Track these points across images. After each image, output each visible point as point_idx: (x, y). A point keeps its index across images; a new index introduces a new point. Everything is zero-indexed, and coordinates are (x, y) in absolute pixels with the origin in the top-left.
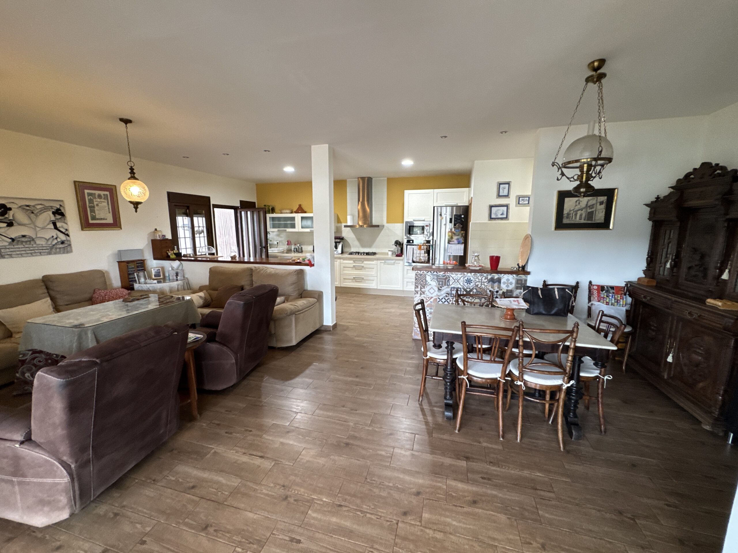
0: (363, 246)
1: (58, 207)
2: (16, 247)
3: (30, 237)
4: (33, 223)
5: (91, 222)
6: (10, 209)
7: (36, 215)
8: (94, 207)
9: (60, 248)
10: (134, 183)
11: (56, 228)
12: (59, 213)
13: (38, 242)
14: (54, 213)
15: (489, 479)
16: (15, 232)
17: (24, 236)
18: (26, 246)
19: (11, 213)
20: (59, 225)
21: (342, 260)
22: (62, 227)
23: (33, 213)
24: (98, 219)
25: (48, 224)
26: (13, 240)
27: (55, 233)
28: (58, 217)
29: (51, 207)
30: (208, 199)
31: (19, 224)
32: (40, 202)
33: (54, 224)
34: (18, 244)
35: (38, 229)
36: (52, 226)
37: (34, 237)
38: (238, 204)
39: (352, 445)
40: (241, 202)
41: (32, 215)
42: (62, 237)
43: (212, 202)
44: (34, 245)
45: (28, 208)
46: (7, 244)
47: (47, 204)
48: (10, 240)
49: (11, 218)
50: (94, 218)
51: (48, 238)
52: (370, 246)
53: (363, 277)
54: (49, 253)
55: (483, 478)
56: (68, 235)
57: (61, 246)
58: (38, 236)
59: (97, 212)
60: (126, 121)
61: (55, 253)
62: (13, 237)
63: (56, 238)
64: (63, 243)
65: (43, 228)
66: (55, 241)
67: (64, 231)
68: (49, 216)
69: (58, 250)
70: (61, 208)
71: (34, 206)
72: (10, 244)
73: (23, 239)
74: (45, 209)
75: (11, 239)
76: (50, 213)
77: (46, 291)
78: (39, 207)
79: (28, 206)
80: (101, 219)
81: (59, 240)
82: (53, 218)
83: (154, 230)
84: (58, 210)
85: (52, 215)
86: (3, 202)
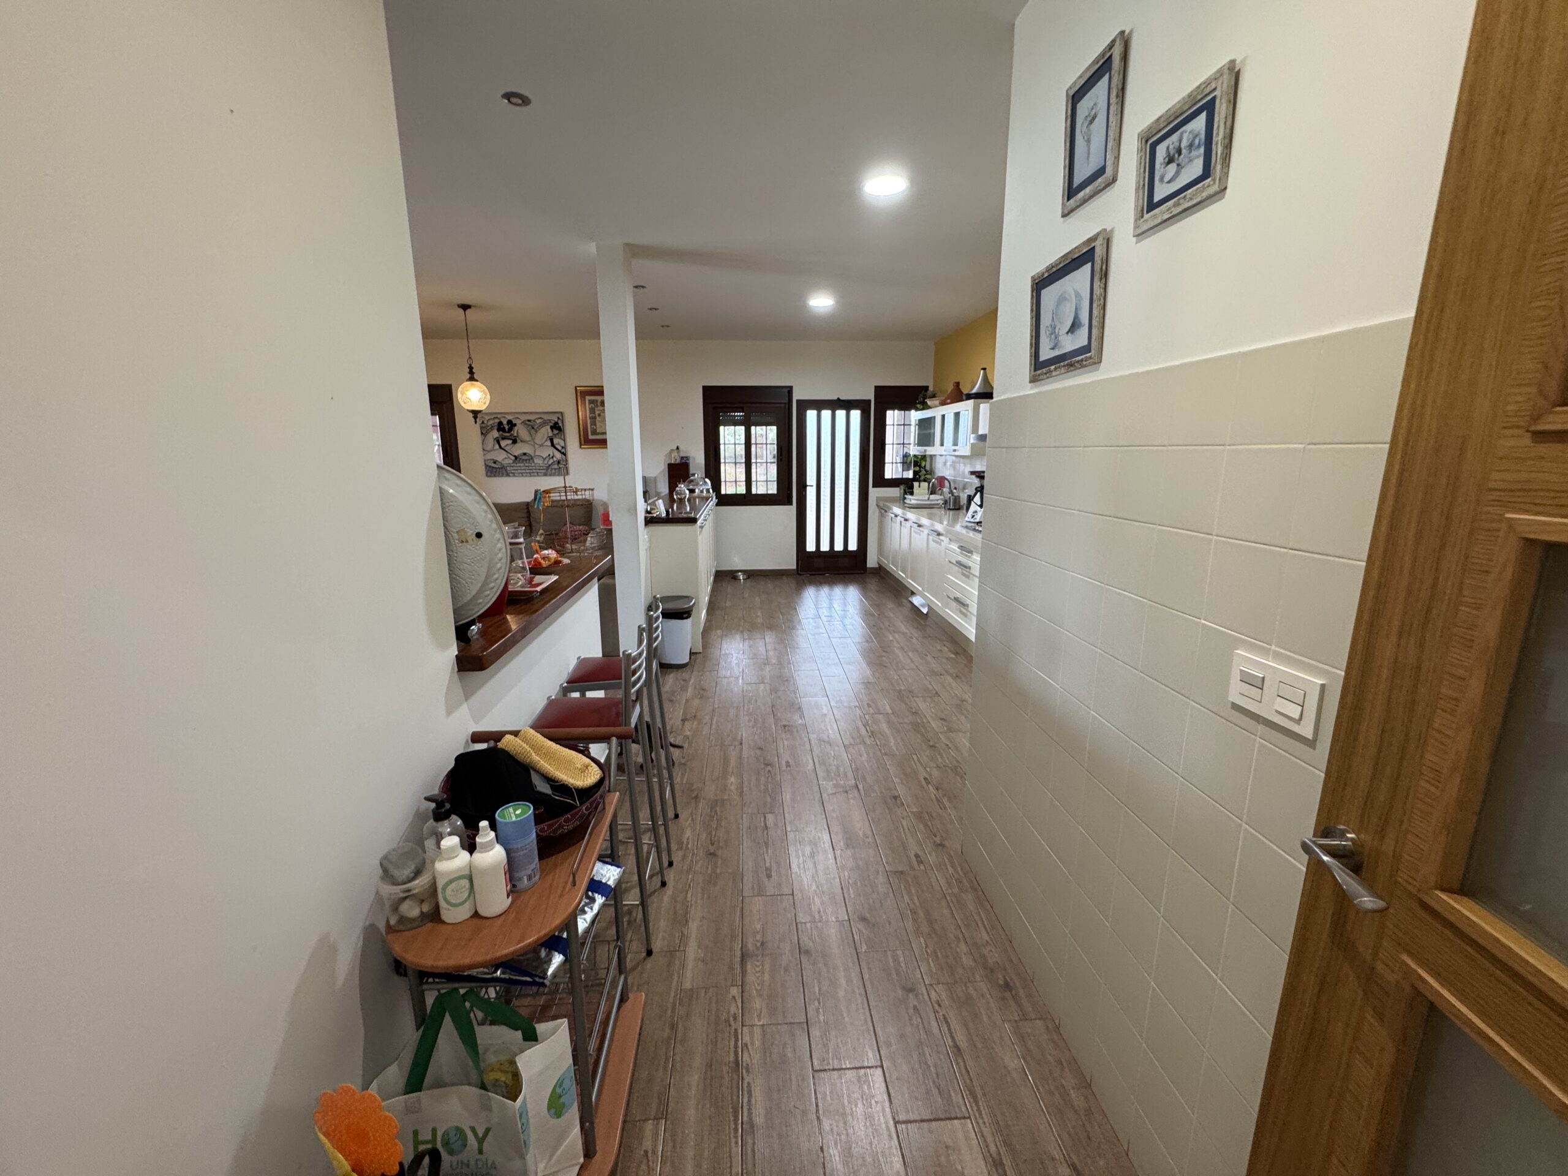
1: (556, 420)
2: (518, 465)
3: (530, 455)
4: (533, 439)
5: (591, 437)
6: (515, 425)
7: (536, 432)
8: (595, 418)
9: (555, 469)
11: (553, 445)
12: (557, 427)
13: (536, 461)
14: (552, 428)
18: (526, 465)
19: (516, 428)
20: (556, 441)
22: (559, 444)
23: (533, 428)
24: (599, 434)
25: (546, 441)
27: (551, 451)
28: (556, 432)
29: (549, 420)
30: (790, 390)
33: (552, 440)
34: (519, 463)
36: (549, 443)
37: (533, 455)
38: (870, 395)
40: (878, 389)
41: (533, 431)
43: (797, 396)
44: (533, 465)
45: (529, 423)
49: (515, 435)
50: (594, 432)
51: (545, 456)
54: (545, 475)
56: (564, 454)
58: (537, 454)
59: (598, 424)
61: (551, 475)
63: (552, 457)
66: (551, 461)
67: (560, 448)
68: (546, 431)
69: (553, 471)
70: (560, 422)
71: (534, 421)
76: (549, 427)
78: (538, 421)
79: (529, 421)
80: (602, 433)
82: (550, 434)
84: (556, 423)
85: (550, 430)
86: (510, 417)
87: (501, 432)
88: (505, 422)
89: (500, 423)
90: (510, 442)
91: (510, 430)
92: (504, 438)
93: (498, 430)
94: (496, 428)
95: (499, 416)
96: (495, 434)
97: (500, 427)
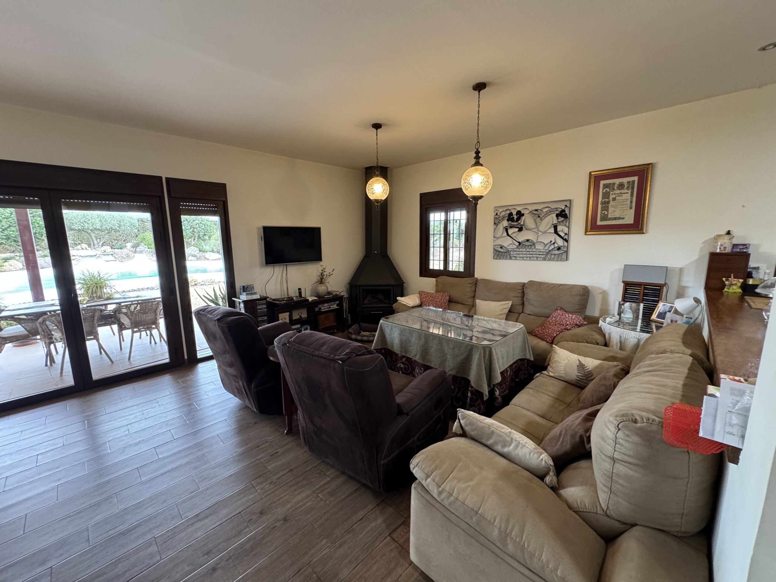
1: (563, 208)
4: (537, 227)
6: (523, 215)
7: (542, 220)
8: (608, 202)
9: (555, 254)
11: (556, 232)
12: (563, 215)
13: (537, 247)
14: (557, 216)
16: (522, 237)
17: (528, 240)
18: (528, 250)
19: (523, 218)
20: (559, 228)
22: (562, 231)
24: (610, 219)
25: (550, 228)
27: (553, 237)
28: (561, 219)
29: (556, 208)
31: (527, 229)
32: (546, 205)
33: (555, 227)
36: (552, 230)
41: (539, 219)
42: (560, 242)
44: (534, 250)
45: (536, 212)
47: (553, 206)
49: (522, 223)
54: (544, 259)
56: (566, 241)
57: (557, 252)
61: (549, 260)
64: (559, 249)
65: (545, 232)
66: (552, 247)
67: (562, 235)
68: (552, 219)
69: (553, 256)
70: (567, 210)
71: (541, 210)
73: (527, 244)
76: (554, 215)
79: (536, 210)
80: (615, 219)
81: (556, 245)
82: (555, 221)
84: (563, 211)
85: (555, 218)
86: (519, 209)
87: (510, 222)
88: (514, 213)
89: (511, 214)
90: (517, 230)
91: (518, 219)
92: (511, 227)
93: (508, 220)
94: (506, 218)
95: (510, 208)
96: (505, 223)
97: (510, 218)
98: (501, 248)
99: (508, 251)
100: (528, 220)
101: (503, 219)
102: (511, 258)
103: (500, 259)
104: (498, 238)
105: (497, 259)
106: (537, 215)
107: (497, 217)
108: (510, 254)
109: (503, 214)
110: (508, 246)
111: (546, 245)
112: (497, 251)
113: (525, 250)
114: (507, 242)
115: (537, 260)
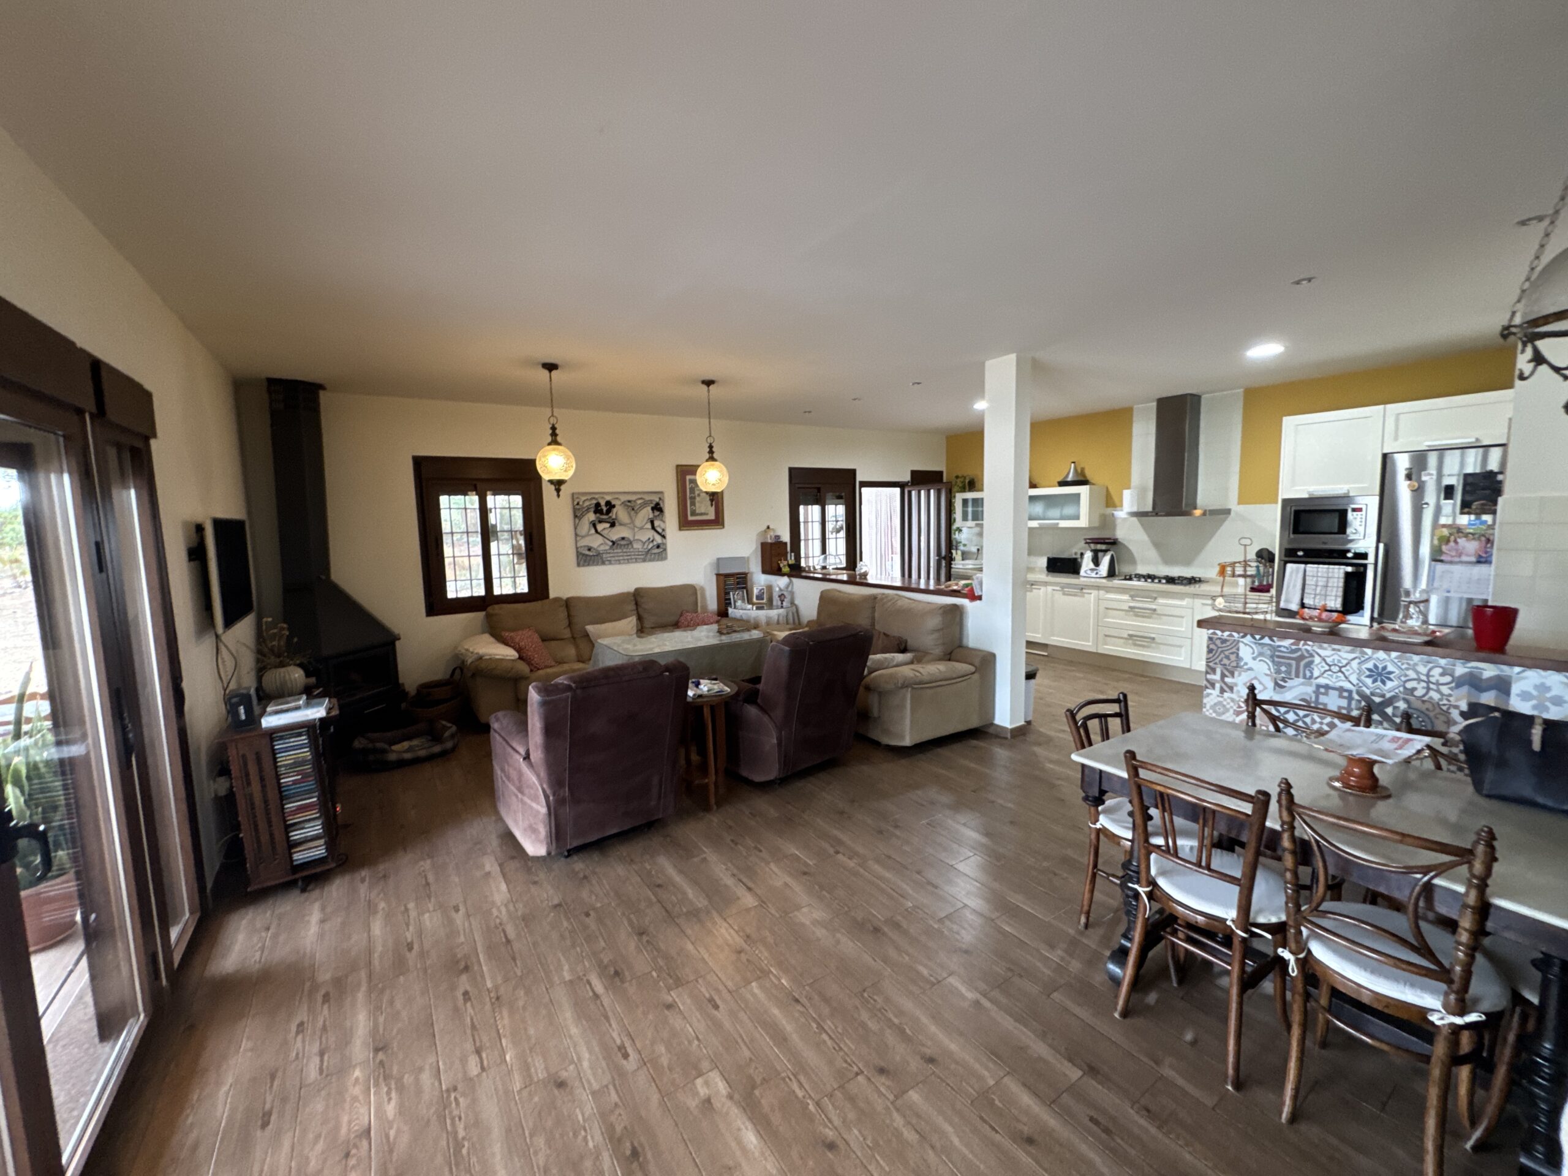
0: (1167, 561)
1: (657, 500)
2: (615, 551)
3: (629, 540)
4: (633, 522)
5: (690, 518)
6: (614, 506)
7: (637, 513)
8: (694, 498)
9: (655, 554)
10: (713, 465)
11: (653, 528)
12: (658, 508)
13: (635, 546)
14: (653, 509)
15: (1107, 1131)
16: (616, 534)
17: (623, 539)
18: (625, 551)
19: (615, 510)
20: (656, 523)
21: (1102, 592)
22: (659, 526)
23: (633, 509)
24: (697, 515)
25: (647, 523)
26: (614, 543)
28: (657, 513)
29: (651, 501)
30: (853, 472)
31: (621, 524)
32: (639, 496)
33: (652, 522)
34: (617, 549)
35: (636, 529)
36: (649, 526)
37: (632, 539)
38: (907, 478)
39: (884, 934)
40: (913, 473)
41: (633, 512)
42: (658, 539)
43: (859, 478)
44: (632, 550)
45: (629, 504)
46: (607, 548)
47: (647, 498)
48: (611, 544)
49: (614, 517)
50: (693, 513)
51: (644, 540)
52: (1188, 563)
53: (1153, 636)
54: (644, 560)
55: (1092, 1119)
56: (664, 537)
57: (657, 551)
58: (636, 538)
59: (697, 505)
60: (709, 383)
61: (650, 560)
62: (614, 539)
64: (658, 547)
65: (641, 528)
66: (651, 545)
67: (660, 530)
68: (647, 512)
69: (653, 556)
70: (661, 503)
71: (635, 501)
72: (611, 547)
73: (623, 542)
74: (645, 504)
75: (612, 541)
76: (649, 508)
77: (634, 607)
78: (639, 502)
79: (629, 501)
80: (701, 514)
81: (655, 543)
82: (651, 516)
83: (765, 527)
84: (658, 504)
85: (650, 511)
86: (608, 498)
87: (598, 515)
88: (603, 503)
89: (598, 505)
90: (608, 525)
91: (609, 512)
92: (600, 522)
93: (595, 512)
94: (593, 510)
95: (596, 496)
96: (592, 516)
97: (597, 509)
98: (589, 550)
99: (599, 554)
100: (620, 513)
101: (588, 510)
102: (603, 563)
103: (588, 565)
104: (583, 537)
105: (583, 566)
106: (631, 507)
107: (578, 507)
108: (602, 558)
109: (587, 503)
110: (599, 546)
111: (644, 543)
112: (584, 555)
113: (620, 551)
114: (596, 542)
115: (636, 562)
